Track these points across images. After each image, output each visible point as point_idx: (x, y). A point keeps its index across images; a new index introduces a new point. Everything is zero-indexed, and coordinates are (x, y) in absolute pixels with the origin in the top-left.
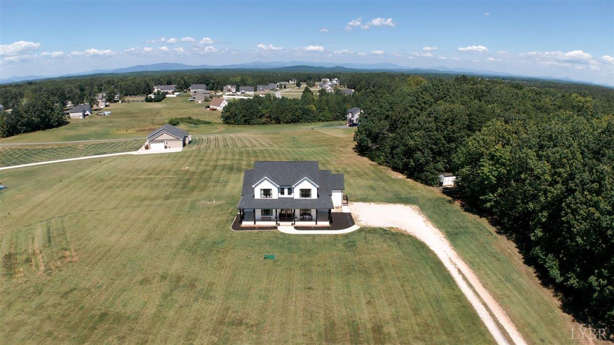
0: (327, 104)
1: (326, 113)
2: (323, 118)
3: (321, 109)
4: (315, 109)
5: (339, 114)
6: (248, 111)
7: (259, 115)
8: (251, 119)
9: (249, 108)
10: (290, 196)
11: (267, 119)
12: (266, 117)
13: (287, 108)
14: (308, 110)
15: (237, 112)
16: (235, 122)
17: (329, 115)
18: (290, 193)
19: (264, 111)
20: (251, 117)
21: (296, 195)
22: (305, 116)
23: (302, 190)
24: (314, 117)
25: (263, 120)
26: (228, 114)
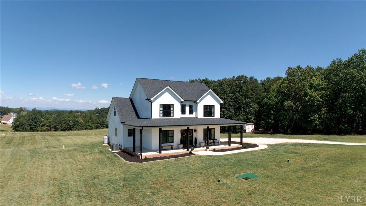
0: (91, 118)
1: (90, 124)
2: (88, 127)
3: (86, 122)
4: (82, 121)
5: (99, 125)
6: (33, 121)
7: (41, 125)
8: (35, 127)
9: (34, 119)
10: (191, 116)
11: (48, 127)
12: (47, 126)
13: (63, 119)
14: (78, 121)
15: (25, 122)
16: (23, 129)
17: (92, 125)
18: (191, 112)
19: (45, 122)
20: (35, 126)
21: (200, 113)
22: (76, 126)
23: (206, 107)
24: (82, 126)
25: (45, 128)
26: (18, 123)
